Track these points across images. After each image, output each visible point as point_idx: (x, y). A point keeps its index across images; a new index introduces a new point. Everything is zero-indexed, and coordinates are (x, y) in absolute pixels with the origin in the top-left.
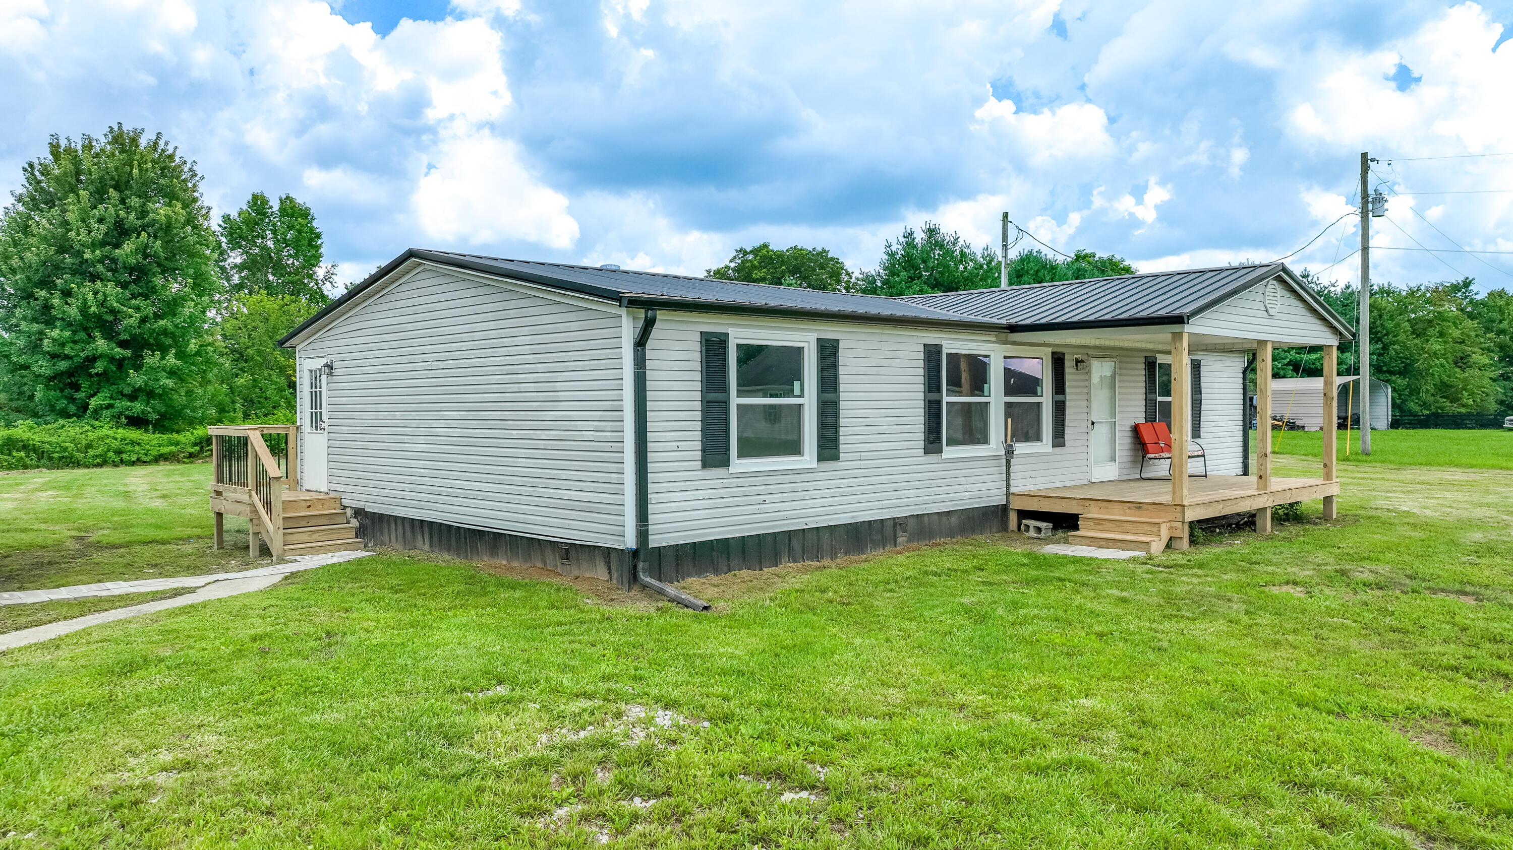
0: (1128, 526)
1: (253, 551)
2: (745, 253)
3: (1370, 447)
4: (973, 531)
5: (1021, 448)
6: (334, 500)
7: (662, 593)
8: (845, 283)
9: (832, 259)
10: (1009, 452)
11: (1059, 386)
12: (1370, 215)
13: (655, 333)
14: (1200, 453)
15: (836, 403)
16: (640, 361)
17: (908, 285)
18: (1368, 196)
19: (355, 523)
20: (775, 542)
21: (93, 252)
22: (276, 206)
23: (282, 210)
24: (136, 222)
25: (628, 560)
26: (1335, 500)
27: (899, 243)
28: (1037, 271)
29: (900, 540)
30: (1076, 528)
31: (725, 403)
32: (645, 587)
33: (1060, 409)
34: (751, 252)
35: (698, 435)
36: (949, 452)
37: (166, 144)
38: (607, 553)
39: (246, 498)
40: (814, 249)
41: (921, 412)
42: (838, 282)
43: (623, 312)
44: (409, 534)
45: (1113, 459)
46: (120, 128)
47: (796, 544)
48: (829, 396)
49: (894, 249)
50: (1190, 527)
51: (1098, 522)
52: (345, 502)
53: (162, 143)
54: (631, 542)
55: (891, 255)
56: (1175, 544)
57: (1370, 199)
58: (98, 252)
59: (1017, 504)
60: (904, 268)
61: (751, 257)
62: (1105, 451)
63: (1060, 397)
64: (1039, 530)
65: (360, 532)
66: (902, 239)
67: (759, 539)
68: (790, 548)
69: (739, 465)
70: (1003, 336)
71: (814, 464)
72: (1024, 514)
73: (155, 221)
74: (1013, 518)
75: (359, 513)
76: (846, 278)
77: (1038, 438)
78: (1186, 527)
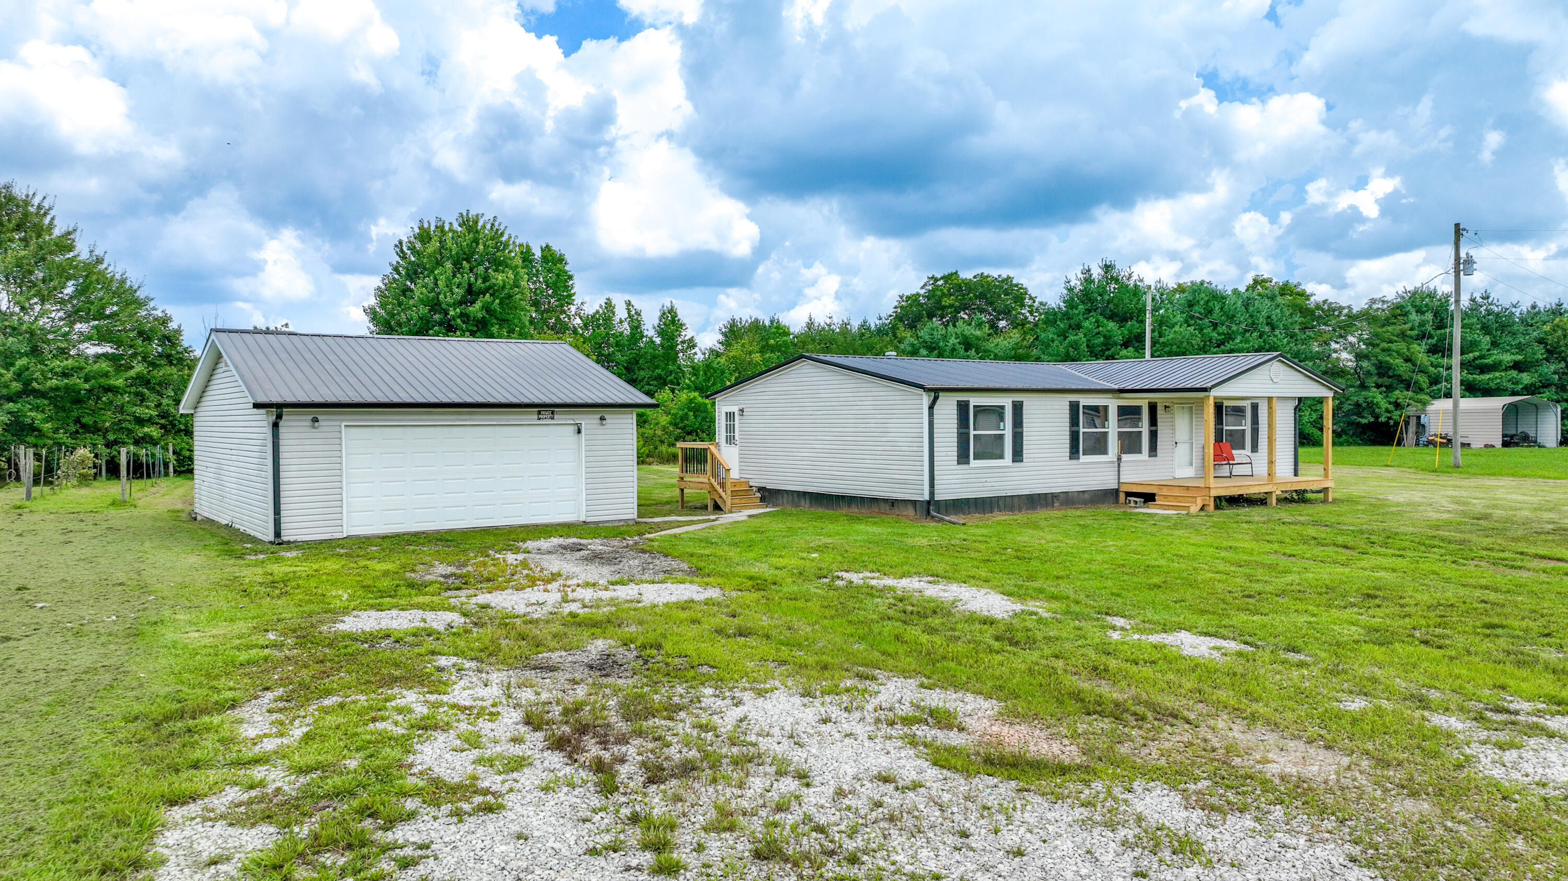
0: (1180, 499)
1: (710, 508)
2: (936, 280)
3: (1461, 461)
4: (1098, 503)
5: (1125, 457)
6: (746, 482)
7: (943, 520)
8: (1030, 306)
9: (1016, 285)
10: (1119, 459)
11: (1153, 421)
12: (1462, 273)
13: (938, 402)
14: (1249, 461)
15: (1022, 433)
16: (931, 414)
17: (1085, 316)
18: (1460, 258)
19: (758, 495)
20: (991, 502)
21: (455, 309)
22: (538, 254)
23: (544, 258)
24: (483, 285)
25: (925, 506)
26: (1331, 490)
27: (1077, 279)
28: (1208, 301)
29: (1056, 505)
30: (1154, 500)
31: (968, 434)
32: (933, 517)
33: (1153, 435)
34: (942, 278)
35: (956, 449)
36: (1084, 459)
37: (499, 225)
38: (914, 503)
39: (706, 480)
40: (999, 276)
41: (1068, 437)
42: (1023, 306)
43: (924, 394)
44: (796, 499)
45: (1191, 465)
46: (467, 214)
47: (1001, 503)
48: (1019, 430)
49: (1072, 284)
50: (1215, 500)
51: (1166, 496)
52: (751, 484)
53: (496, 224)
54: (927, 497)
55: (1070, 290)
56: (1206, 508)
57: (1462, 261)
58: (458, 310)
59: (1124, 488)
60: (1083, 302)
61: (940, 283)
62: (1186, 459)
63: (1154, 428)
64: (1136, 502)
65: (762, 499)
66: (1080, 276)
67: (983, 500)
68: (998, 505)
69: (974, 463)
70: (1117, 395)
71: (1011, 464)
72: (1129, 494)
73: (495, 285)
74: (1122, 497)
75: (761, 489)
76: (1030, 302)
77: (1139, 451)
78: (1212, 499)
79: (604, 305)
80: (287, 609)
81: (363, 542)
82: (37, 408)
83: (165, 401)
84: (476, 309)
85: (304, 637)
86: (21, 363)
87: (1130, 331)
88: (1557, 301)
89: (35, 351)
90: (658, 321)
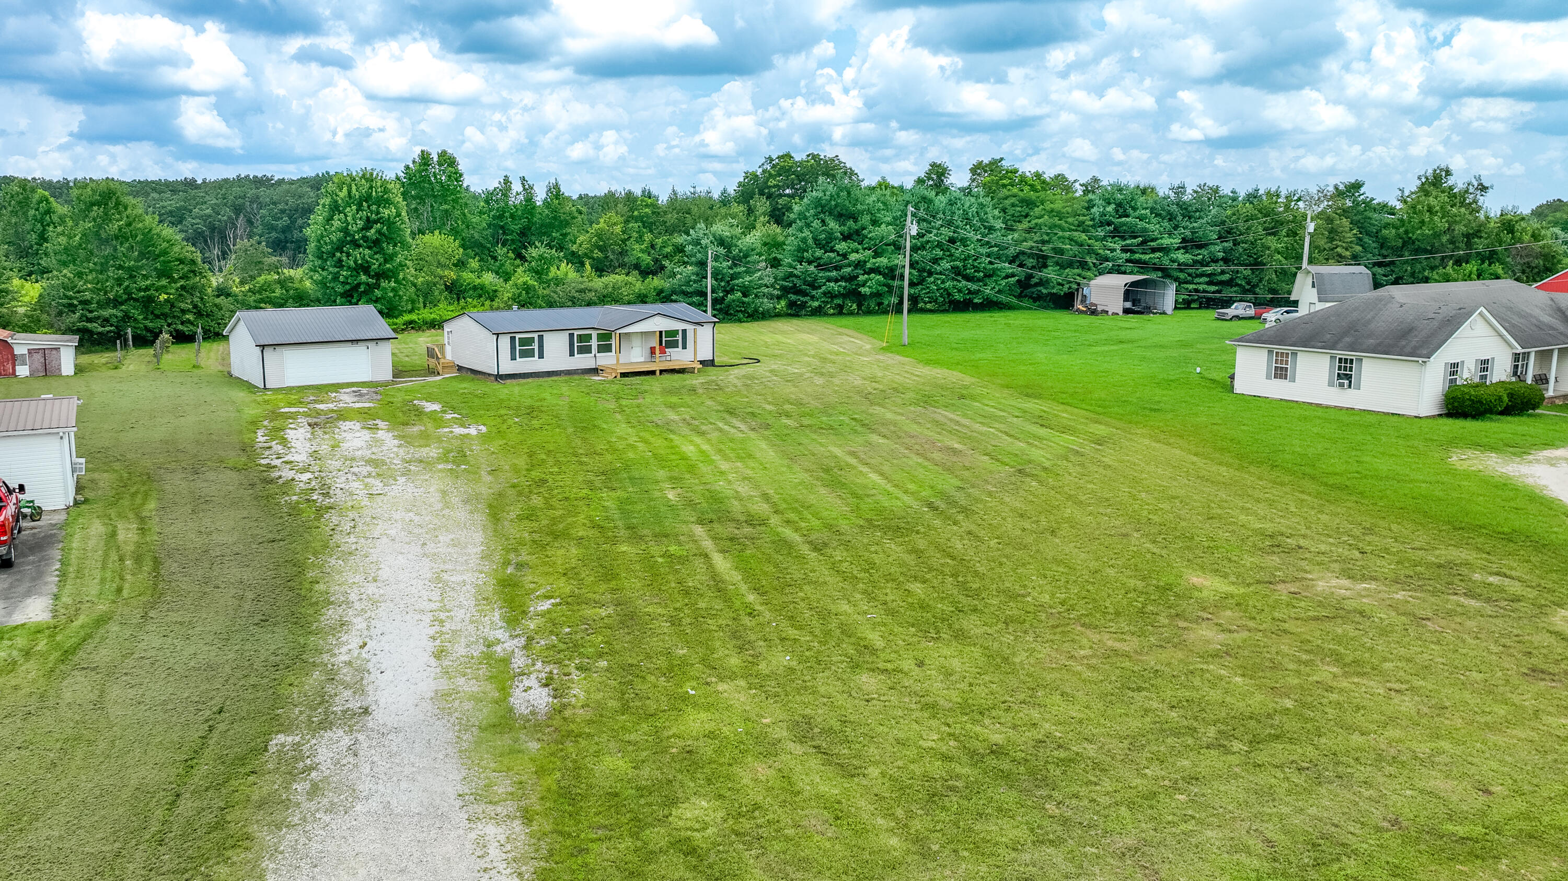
0: (609, 373)
1: (436, 373)
3: (906, 340)
5: (600, 355)
6: (452, 362)
7: (503, 382)
19: (457, 368)
20: (528, 375)
21: (358, 235)
24: (376, 218)
25: (495, 377)
31: (516, 349)
32: (498, 380)
35: (510, 355)
36: (577, 356)
38: (492, 374)
41: (568, 348)
45: (642, 356)
48: (542, 346)
50: (621, 374)
52: (455, 363)
54: (495, 373)
59: (599, 368)
62: (639, 354)
67: (524, 374)
68: (533, 376)
69: (519, 360)
71: (538, 360)
79: (502, 181)
80: (269, 407)
81: (292, 388)
82: (134, 308)
83: (195, 299)
84: (372, 233)
85: (273, 412)
86: (126, 284)
87: (850, 228)
88: (1254, 187)
89: (132, 277)
90: (545, 195)
